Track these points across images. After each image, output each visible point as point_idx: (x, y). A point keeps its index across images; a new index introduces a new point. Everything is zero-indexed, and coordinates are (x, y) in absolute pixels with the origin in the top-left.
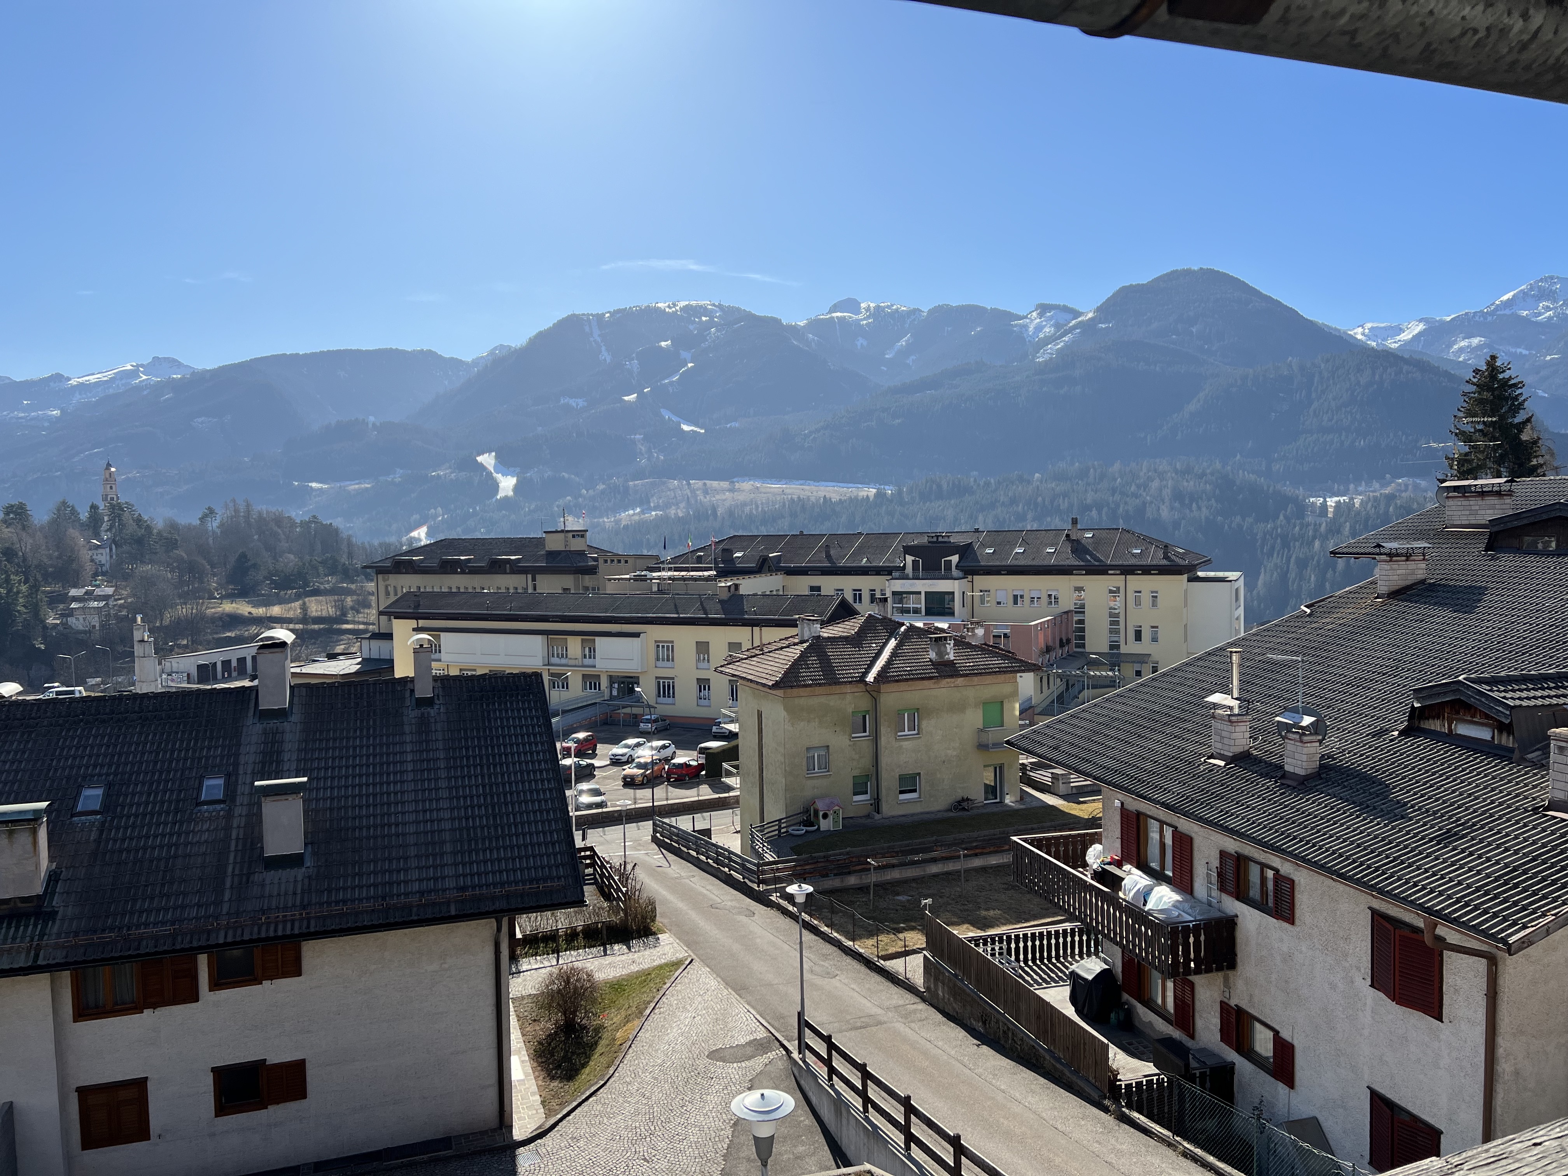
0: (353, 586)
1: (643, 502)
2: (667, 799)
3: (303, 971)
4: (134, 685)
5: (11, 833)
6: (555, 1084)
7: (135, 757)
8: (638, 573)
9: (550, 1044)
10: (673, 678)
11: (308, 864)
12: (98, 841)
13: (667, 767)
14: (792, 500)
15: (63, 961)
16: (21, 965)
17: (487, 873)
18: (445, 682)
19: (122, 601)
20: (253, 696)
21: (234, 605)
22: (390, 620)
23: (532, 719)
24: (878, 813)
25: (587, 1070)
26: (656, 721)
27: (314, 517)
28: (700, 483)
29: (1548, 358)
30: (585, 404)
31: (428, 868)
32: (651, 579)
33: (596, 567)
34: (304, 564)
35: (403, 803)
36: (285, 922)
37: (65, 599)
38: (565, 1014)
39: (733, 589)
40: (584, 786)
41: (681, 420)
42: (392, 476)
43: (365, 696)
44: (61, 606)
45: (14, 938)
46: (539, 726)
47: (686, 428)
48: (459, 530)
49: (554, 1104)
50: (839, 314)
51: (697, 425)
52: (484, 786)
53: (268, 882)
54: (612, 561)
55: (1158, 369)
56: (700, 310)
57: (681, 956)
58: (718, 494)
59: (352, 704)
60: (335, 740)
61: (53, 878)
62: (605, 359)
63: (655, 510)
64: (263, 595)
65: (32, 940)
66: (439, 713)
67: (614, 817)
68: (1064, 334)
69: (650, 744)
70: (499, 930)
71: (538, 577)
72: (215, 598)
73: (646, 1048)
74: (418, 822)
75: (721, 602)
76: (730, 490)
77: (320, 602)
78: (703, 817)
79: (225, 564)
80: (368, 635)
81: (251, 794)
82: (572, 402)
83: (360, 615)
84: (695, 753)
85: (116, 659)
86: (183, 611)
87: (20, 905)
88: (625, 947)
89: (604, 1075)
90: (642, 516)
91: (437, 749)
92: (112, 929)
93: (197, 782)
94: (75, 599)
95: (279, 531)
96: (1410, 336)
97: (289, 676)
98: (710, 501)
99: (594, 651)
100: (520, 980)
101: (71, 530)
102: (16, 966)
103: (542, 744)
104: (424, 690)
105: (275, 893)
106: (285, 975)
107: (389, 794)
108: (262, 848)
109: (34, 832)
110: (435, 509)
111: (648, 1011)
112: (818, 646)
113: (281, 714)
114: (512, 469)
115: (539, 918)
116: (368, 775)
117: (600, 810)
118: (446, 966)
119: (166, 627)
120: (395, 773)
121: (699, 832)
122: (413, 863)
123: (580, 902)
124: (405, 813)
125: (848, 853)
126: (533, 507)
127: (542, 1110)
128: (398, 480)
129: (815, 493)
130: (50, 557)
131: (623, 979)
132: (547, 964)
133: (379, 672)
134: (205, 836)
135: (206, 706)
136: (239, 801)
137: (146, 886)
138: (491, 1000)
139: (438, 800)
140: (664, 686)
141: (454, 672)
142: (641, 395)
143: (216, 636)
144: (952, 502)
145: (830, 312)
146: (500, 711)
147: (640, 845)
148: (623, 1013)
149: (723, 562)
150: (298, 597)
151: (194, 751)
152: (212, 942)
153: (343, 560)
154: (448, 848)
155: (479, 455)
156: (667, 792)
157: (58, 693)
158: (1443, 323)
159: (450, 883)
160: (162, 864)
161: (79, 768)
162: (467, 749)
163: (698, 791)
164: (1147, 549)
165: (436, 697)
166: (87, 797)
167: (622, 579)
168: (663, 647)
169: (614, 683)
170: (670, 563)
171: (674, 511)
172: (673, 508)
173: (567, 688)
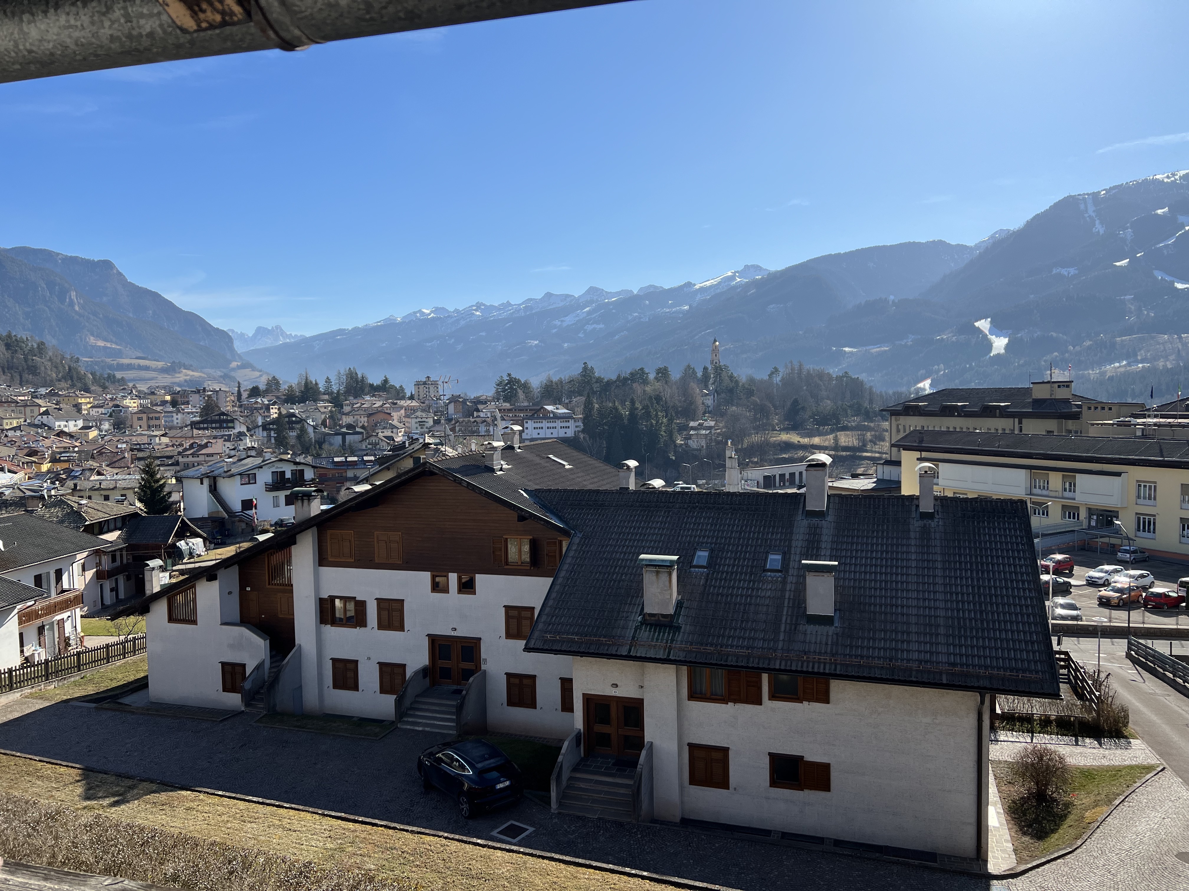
0: (872, 425)
1: (1131, 355)
2: (1143, 623)
3: (831, 701)
4: (725, 486)
5: (658, 573)
6: (1026, 839)
7: (727, 533)
8: (1122, 419)
9: (1023, 805)
10: (1154, 516)
11: (837, 625)
12: (705, 586)
13: (1144, 594)
15: (684, 659)
16: (661, 656)
17: (973, 656)
18: (942, 501)
19: (719, 431)
20: (802, 500)
21: (788, 435)
22: (899, 451)
23: (1016, 537)
25: (1056, 836)
26: (1135, 552)
27: (846, 373)
30: (1077, 272)
31: (926, 643)
32: (1135, 425)
33: (1081, 412)
34: (837, 408)
35: (908, 591)
36: (819, 663)
37: (686, 428)
38: (1037, 784)
40: (1060, 600)
41: (1175, 279)
42: (905, 341)
43: (881, 507)
44: (685, 433)
45: (657, 639)
46: (1022, 544)
48: (957, 381)
49: (1025, 854)
52: (973, 587)
53: (808, 632)
54: (1096, 408)
57: (1153, 762)
59: (872, 512)
60: (858, 537)
61: (679, 605)
63: (1141, 363)
64: (808, 429)
65: (667, 642)
66: (938, 526)
67: (1088, 630)
69: (1126, 572)
70: (982, 702)
71: (1024, 421)
72: (776, 430)
73: (1114, 832)
74: (919, 608)
77: (848, 435)
78: (1181, 644)
79: (784, 407)
80: (882, 462)
81: (798, 569)
82: (1064, 272)
83: (877, 447)
84: (1175, 586)
85: (715, 469)
86: (756, 438)
87: (661, 619)
88: (1096, 742)
89: (1072, 845)
90: (1128, 368)
91: (936, 553)
92: (711, 645)
93: (764, 555)
94: (693, 428)
95: (821, 383)
97: (827, 488)
99: (1075, 486)
100: (997, 747)
101: (692, 384)
102: (658, 657)
103: (1025, 559)
104: (927, 506)
105: (813, 641)
106: (818, 700)
107: (897, 582)
108: (805, 608)
109: (670, 574)
110: (938, 365)
111: (1117, 802)
113: (820, 514)
114: (1005, 331)
115: (1016, 701)
116: (881, 566)
117: (1075, 623)
118: (937, 721)
119: (745, 449)
120: (902, 567)
121: (1177, 657)
122: (914, 638)
123: (1055, 695)
124: (909, 598)
126: (1022, 362)
127: (1014, 856)
128: (910, 343)
130: (680, 401)
131: (1093, 769)
132: (1022, 740)
133: (889, 490)
134: (769, 593)
135: (772, 504)
136: (791, 572)
137: (732, 620)
138: (973, 757)
139: (935, 592)
140: (1144, 522)
141: (950, 495)
142: (1133, 260)
143: (775, 457)
146: (989, 529)
147: (1114, 658)
148: (1093, 798)
150: (832, 431)
151: (763, 534)
152: (772, 666)
153: (865, 405)
154: (942, 630)
155: (977, 321)
156: (1144, 616)
157: (682, 488)
159: (943, 658)
160: (742, 608)
161: (695, 537)
162: (960, 556)
163: (1177, 620)
165: (936, 513)
166: (699, 556)
167: (1105, 424)
168: (1145, 486)
169: (1093, 515)
170: (1156, 410)
171: (1163, 363)
172: (1162, 360)
173: (1047, 515)
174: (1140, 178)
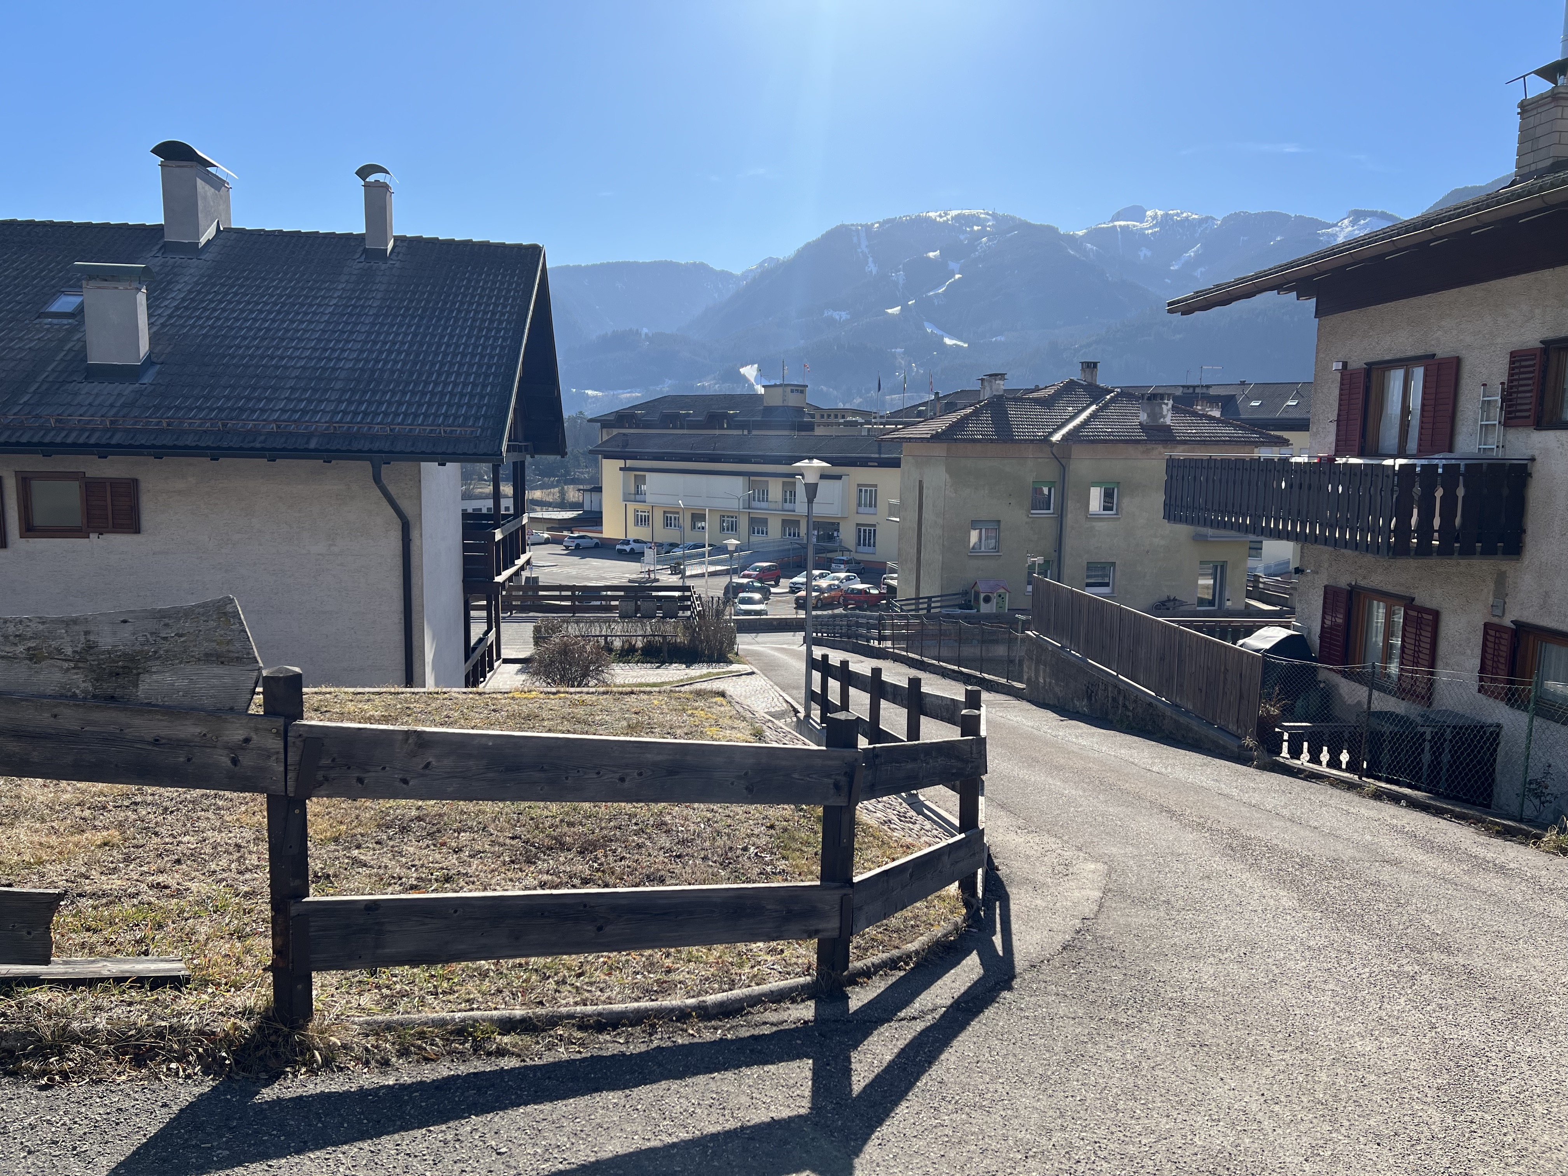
3: (143, 528)
10: (874, 526)
11: (145, 381)
17: (377, 413)
30: (849, 317)
33: (812, 424)
35: (302, 339)
41: (944, 334)
42: (661, 386)
47: (948, 341)
50: (1122, 223)
51: (961, 340)
53: (84, 392)
54: (829, 416)
56: (974, 220)
62: (871, 272)
69: (833, 575)
74: (311, 359)
82: (836, 315)
88: (684, 666)
93: (53, 297)
99: (795, 495)
106: (118, 529)
107: (287, 330)
112: (998, 405)
113: (190, 250)
124: (299, 348)
134: (31, 344)
140: (865, 534)
142: (905, 308)
145: (1112, 221)
150: (559, 484)
154: (337, 385)
155: (742, 367)
168: (866, 491)
169: (813, 529)
173: (766, 533)
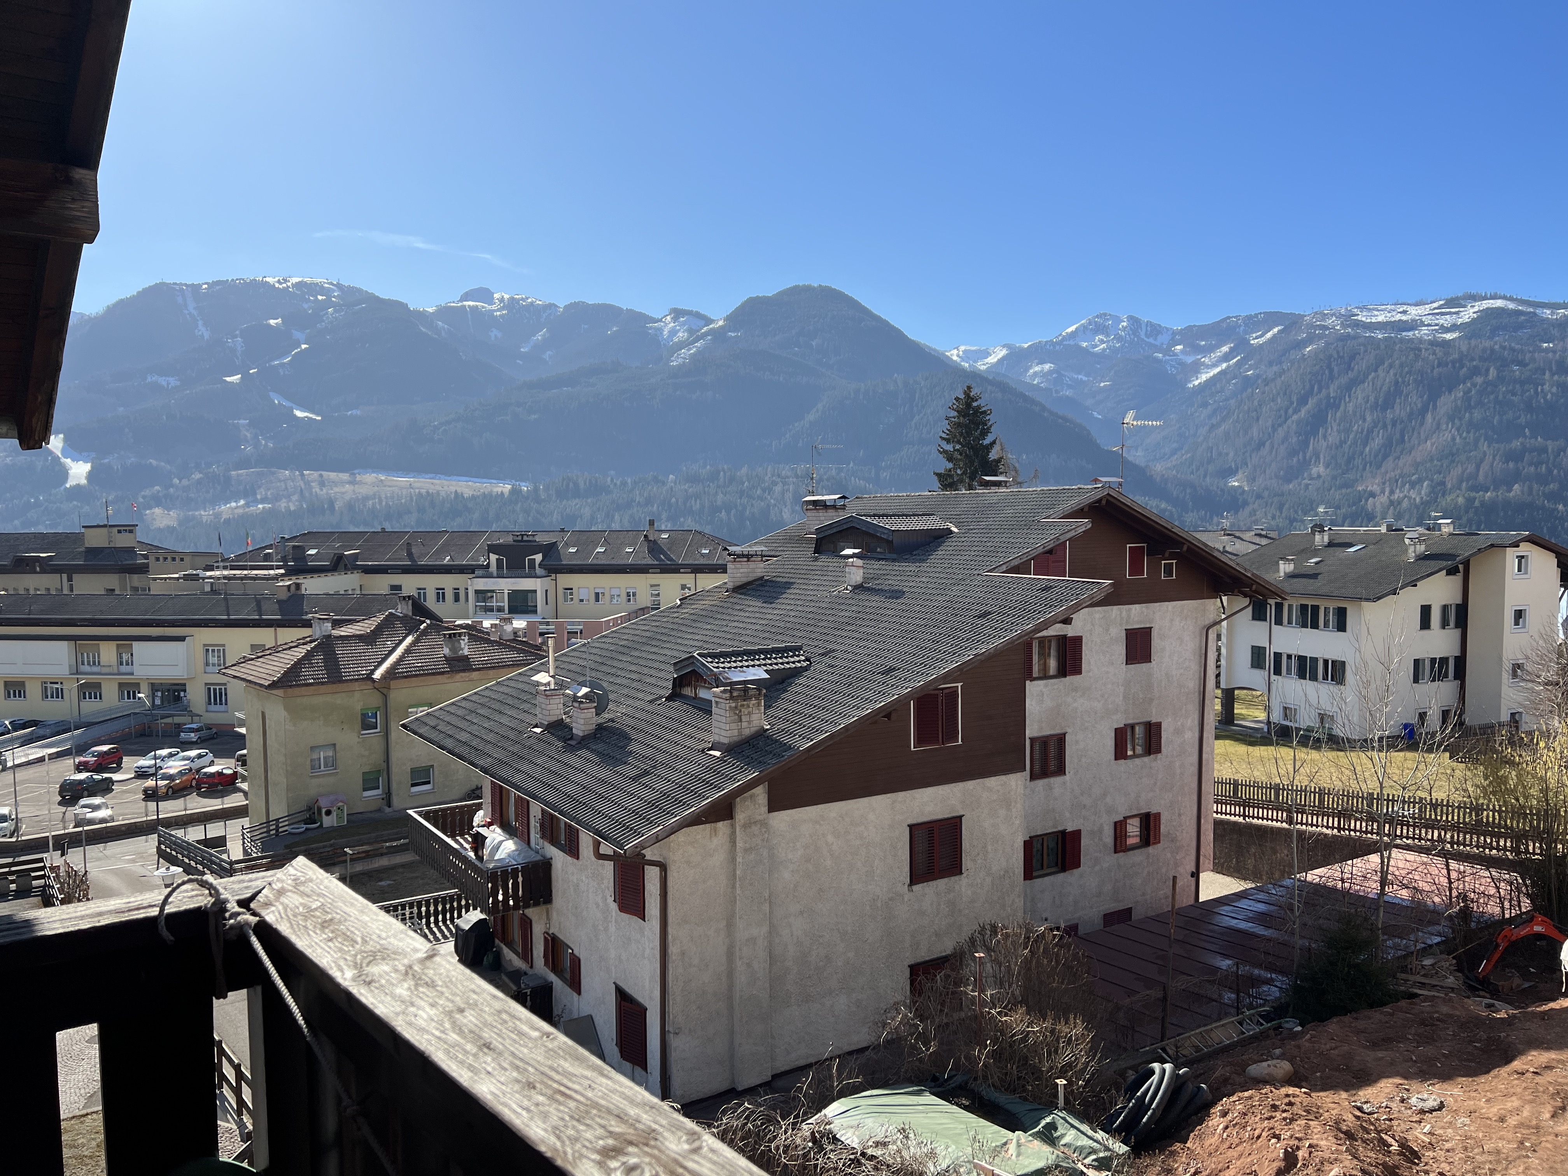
1: (249, 493)
2: (185, 810)
8: (191, 572)
10: (224, 685)
13: (197, 777)
14: (420, 494)
24: (389, 807)
26: (200, 730)
28: (315, 474)
29: (1102, 384)
30: (178, 383)
32: (204, 579)
33: (148, 564)
39: (293, 588)
40: (95, 801)
41: (294, 406)
47: (299, 414)
48: (17, 522)
50: (471, 303)
51: (314, 413)
54: (165, 559)
55: (781, 379)
56: (316, 288)
58: (336, 486)
62: (202, 336)
63: (262, 503)
68: (697, 340)
69: (184, 754)
71: (75, 577)
75: (279, 602)
76: (350, 483)
82: (162, 381)
84: (233, 761)
90: (247, 510)
96: (996, 360)
98: (327, 494)
99: (132, 657)
112: (327, 645)
114: (85, 454)
125: (331, 845)
129: (446, 488)
140: (215, 694)
142: (246, 376)
144: (589, 500)
145: (461, 300)
147: (142, 857)
149: (294, 560)
156: (191, 802)
158: (1022, 349)
164: (714, 549)
167: (170, 578)
168: (213, 651)
169: (157, 691)
170: (233, 561)
171: (285, 504)
172: (284, 500)
173: (100, 698)
174: (248, 276)
